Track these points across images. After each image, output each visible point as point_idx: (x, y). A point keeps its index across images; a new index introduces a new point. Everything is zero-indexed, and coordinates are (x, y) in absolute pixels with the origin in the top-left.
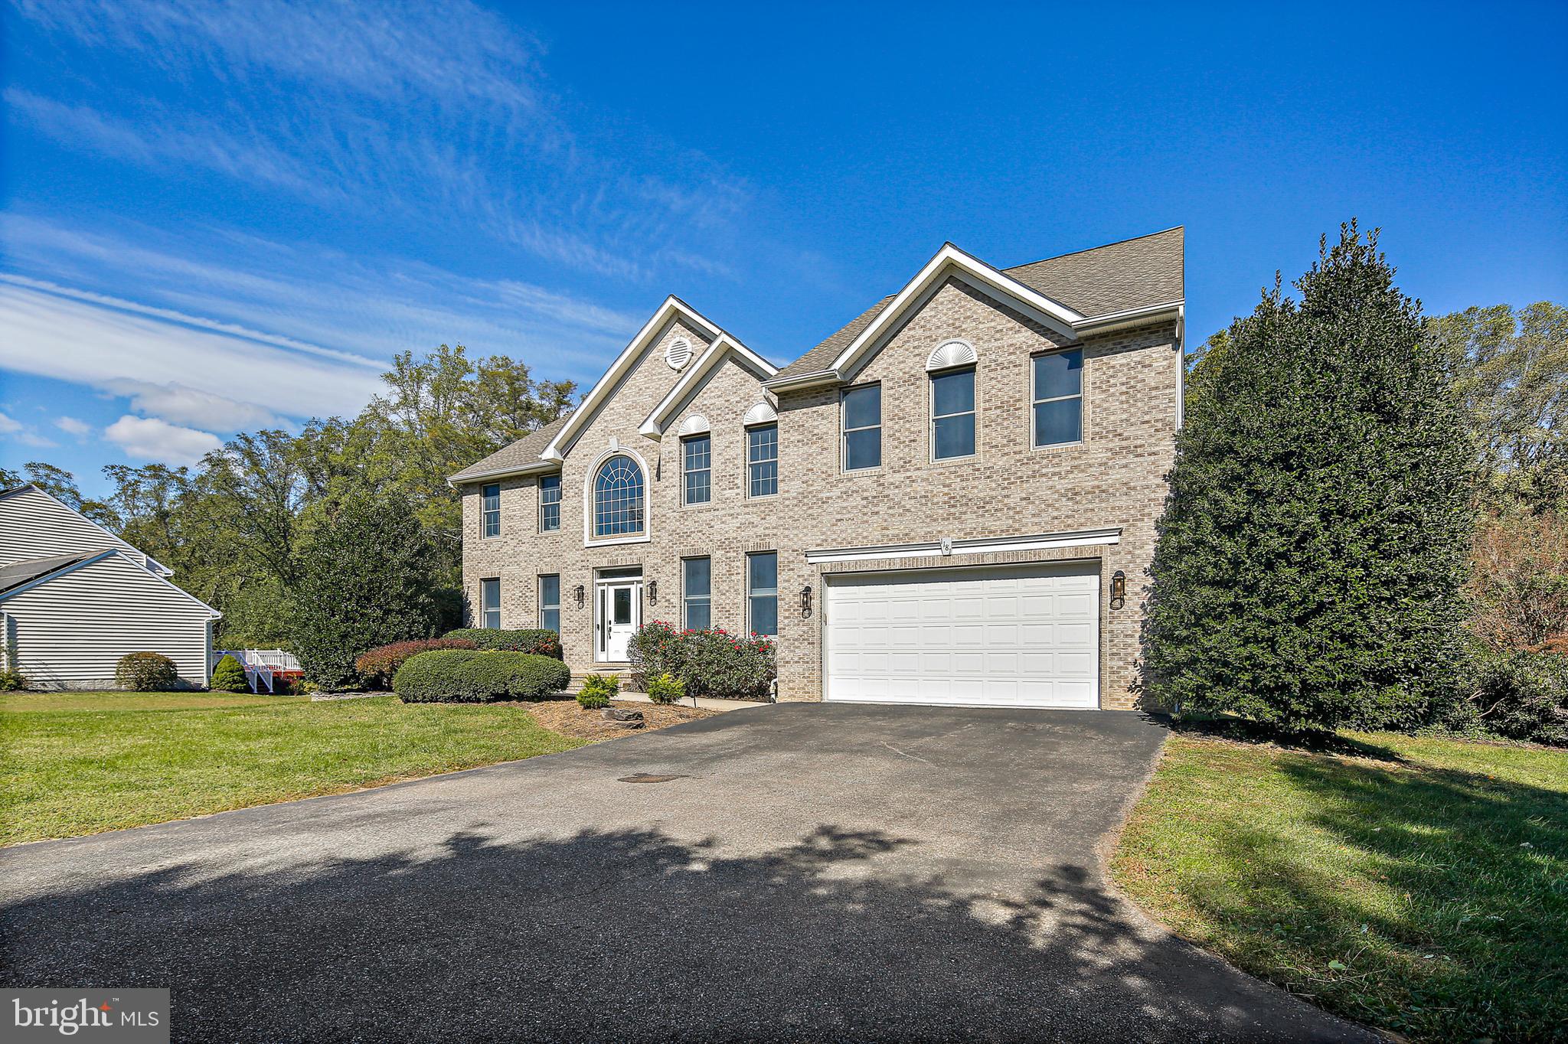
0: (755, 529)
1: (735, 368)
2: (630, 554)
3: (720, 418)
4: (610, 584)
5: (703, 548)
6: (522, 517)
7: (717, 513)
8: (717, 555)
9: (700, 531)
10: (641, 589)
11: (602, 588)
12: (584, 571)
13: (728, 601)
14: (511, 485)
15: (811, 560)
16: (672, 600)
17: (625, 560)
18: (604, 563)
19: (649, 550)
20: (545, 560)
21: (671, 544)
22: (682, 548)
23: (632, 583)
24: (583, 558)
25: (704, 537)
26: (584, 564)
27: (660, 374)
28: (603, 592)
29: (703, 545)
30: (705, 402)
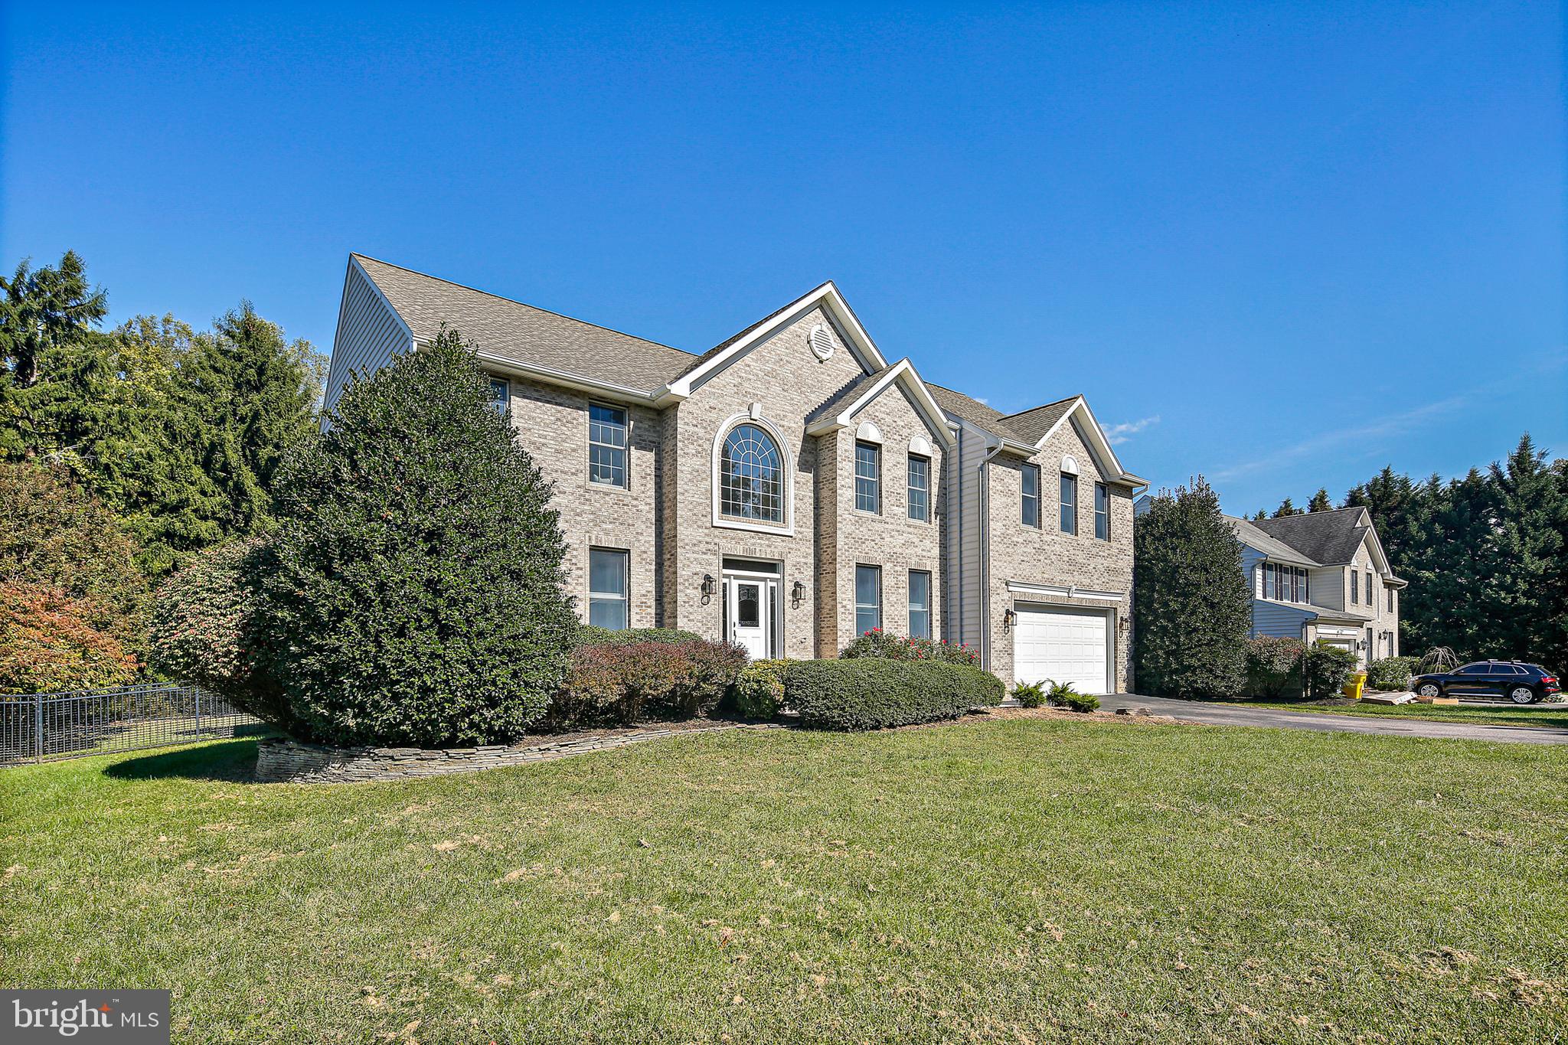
0: (916, 549)
1: (899, 394)
2: (769, 546)
3: (889, 435)
4: (736, 577)
5: (876, 558)
6: (557, 451)
7: (887, 526)
8: (887, 567)
9: (874, 541)
10: (772, 588)
11: (726, 580)
12: (708, 556)
13: (896, 613)
14: (536, 395)
15: (1010, 588)
16: (848, 607)
17: (763, 551)
18: (738, 551)
19: (791, 546)
20: (604, 526)
21: (846, 547)
22: (857, 553)
23: (764, 579)
24: (709, 540)
25: (876, 547)
26: (710, 547)
27: (802, 353)
28: (725, 585)
29: (876, 555)
30: (877, 414)
